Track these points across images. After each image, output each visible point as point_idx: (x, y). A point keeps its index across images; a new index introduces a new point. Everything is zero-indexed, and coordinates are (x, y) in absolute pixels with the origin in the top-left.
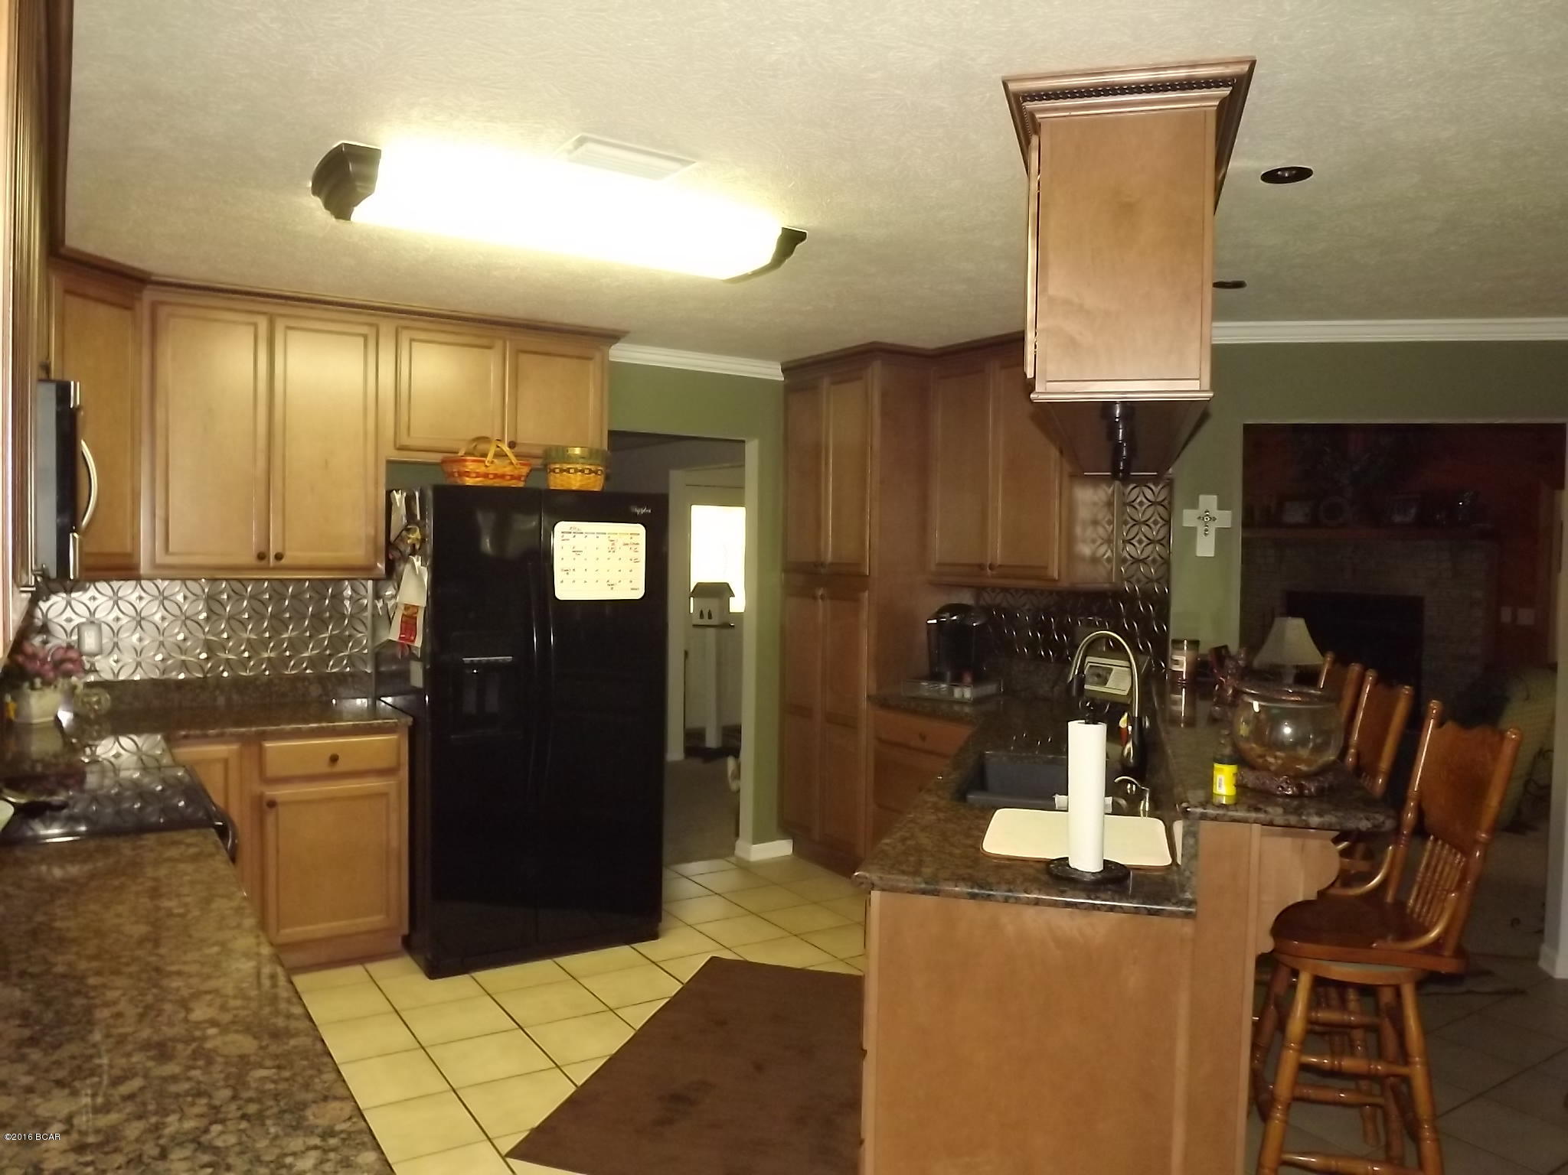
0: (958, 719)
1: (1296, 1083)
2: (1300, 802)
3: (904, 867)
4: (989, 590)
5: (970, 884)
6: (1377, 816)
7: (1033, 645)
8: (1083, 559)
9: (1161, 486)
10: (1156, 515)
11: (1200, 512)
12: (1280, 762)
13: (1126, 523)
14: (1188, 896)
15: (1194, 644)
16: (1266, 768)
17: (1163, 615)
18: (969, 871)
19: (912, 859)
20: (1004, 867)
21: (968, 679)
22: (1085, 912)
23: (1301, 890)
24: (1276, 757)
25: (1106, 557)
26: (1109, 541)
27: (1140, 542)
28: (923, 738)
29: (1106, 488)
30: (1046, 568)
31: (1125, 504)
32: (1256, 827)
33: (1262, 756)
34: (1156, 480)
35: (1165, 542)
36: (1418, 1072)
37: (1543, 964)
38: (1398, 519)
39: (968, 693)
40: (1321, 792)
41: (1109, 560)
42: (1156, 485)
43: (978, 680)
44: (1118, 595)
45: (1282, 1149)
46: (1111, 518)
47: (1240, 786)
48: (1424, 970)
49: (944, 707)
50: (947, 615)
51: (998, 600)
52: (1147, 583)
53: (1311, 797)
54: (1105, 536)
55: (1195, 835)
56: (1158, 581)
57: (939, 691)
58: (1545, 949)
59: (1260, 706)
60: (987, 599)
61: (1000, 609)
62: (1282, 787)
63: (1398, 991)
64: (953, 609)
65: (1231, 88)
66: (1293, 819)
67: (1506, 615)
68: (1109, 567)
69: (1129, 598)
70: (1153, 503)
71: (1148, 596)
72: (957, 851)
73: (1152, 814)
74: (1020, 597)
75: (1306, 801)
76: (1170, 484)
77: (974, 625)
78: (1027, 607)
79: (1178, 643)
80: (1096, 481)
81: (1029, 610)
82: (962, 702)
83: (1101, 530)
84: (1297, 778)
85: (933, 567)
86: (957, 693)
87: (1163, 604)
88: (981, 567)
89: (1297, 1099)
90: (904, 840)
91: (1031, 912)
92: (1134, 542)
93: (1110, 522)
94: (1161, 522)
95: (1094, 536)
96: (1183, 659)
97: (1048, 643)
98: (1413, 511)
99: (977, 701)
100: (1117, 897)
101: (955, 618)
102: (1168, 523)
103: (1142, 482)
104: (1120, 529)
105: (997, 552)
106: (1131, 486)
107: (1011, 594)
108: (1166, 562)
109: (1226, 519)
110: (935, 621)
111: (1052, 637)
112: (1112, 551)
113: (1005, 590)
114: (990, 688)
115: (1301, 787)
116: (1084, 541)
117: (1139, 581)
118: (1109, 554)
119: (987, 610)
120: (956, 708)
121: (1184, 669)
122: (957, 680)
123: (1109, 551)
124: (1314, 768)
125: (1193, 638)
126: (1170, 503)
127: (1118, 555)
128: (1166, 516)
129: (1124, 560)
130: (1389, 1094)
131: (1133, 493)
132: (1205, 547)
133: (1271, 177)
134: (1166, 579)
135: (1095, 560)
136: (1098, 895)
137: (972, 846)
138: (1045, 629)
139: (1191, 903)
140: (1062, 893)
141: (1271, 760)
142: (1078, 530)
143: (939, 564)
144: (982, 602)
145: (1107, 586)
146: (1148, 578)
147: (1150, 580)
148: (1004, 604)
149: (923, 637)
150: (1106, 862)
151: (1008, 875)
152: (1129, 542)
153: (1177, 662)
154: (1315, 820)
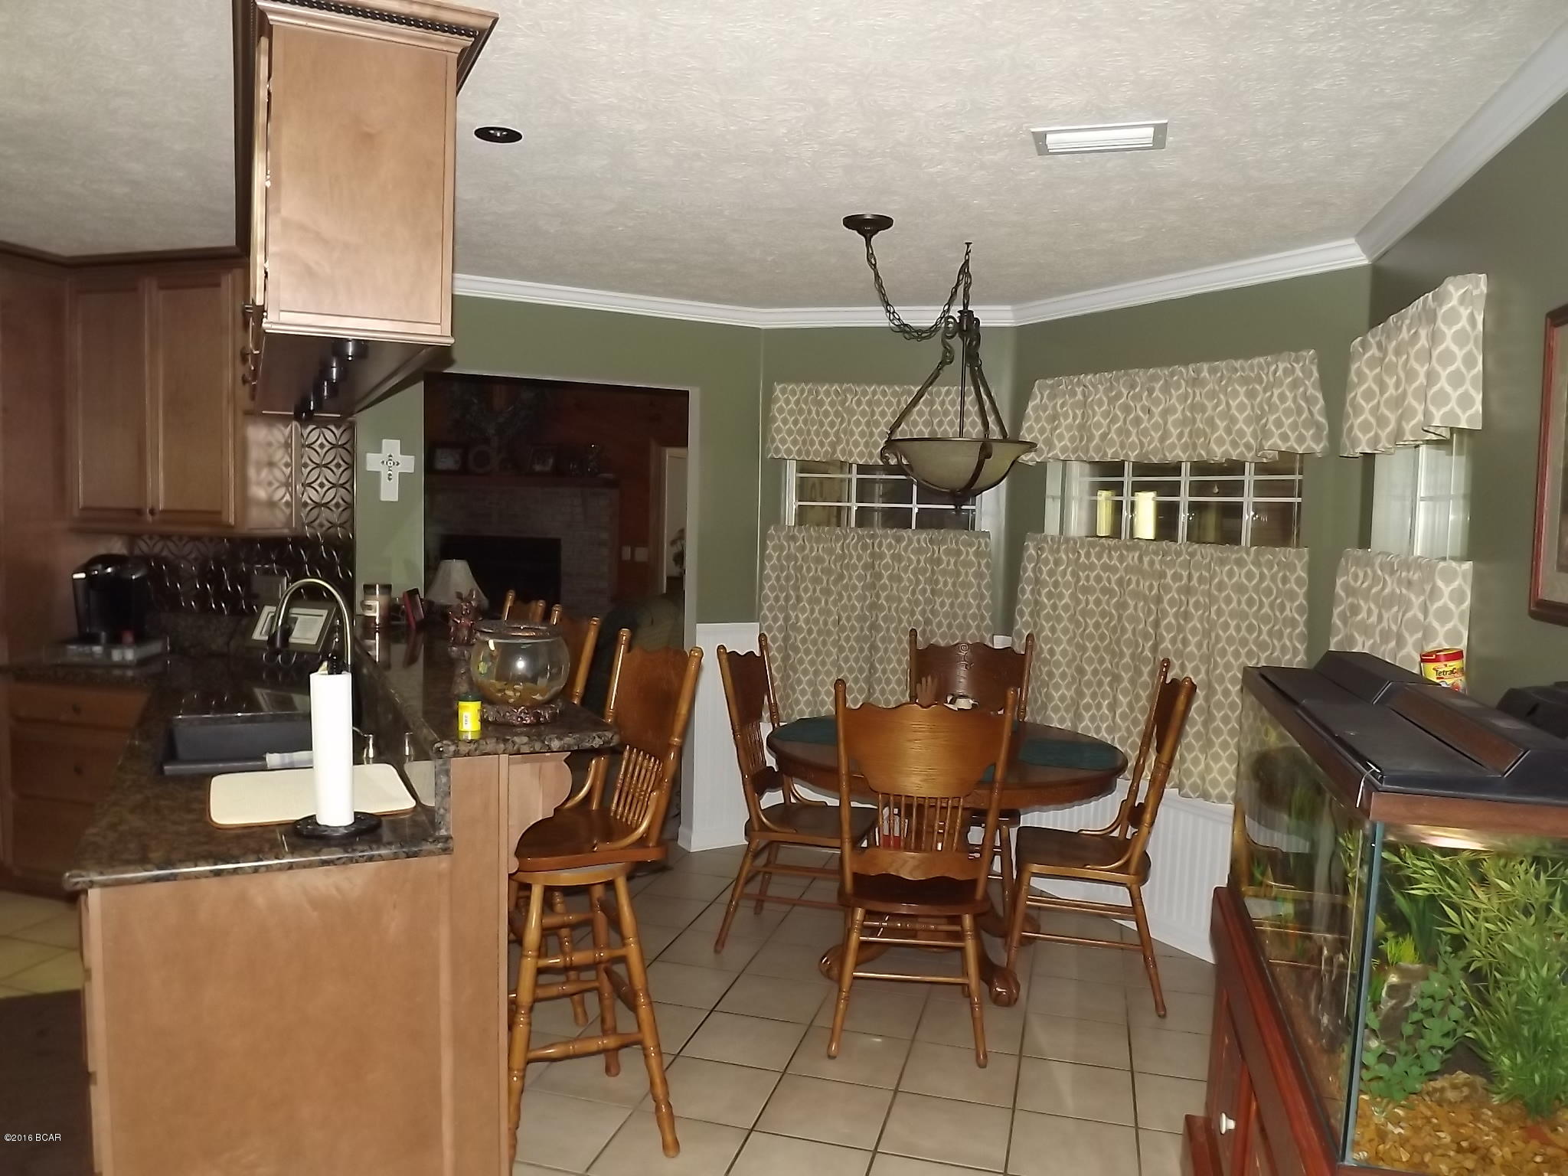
0: (121, 684)
1: (536, 985)
2: (537, 729)
3: (126, 856)
4: (146, 537)
5: (211, 861)
6: (606, 733)
7: (202, 597)
8: (259, 503)
9: (342, 429)
10: (338, 457)
11: (384, 456)
12: (518, 694)
13: (306, 465)
14: (443, 832)
15: (387, 588)
16: (505, 702)
17: (349, 562)
18: (206, 847)
19: (132, 846)
20: (244, 836)
21: (129, 637)
22: (342, 867)
23: (540, 810)
24: (515, 690)
25: (284, 500)
26: (287, 485)
27: (322, 485)
28: (76, 710)
29: (283, 428)
30: (219, 513)
31: (303, 446)
32: (504, 757)
33: (502, 691)
34: (337, 423)
35: (347, 486)
36: (632, 950)
37: (681, 843)
38: (538, 468)
39: (130, 655)
40: (553, 716)
41: (288, 504)
42: (338, 427)
43: (140, 639)
44: (299, 541)
45: (528, 1049)
46: (289, 461)
47: (484, 722)
48: (632, 862)
49: (98, 672)
50: (100, 567)
51: (157, 549)
52: (330, 528)
53: (546, 723)
54: (282, 478)
55: (447, 773)
56: (341, 526)
57: (92, 654)
58: (682, 829)
59: (495, 644)
60: (143, 547)
61: (159, 560)
62: (521, 718)
63: (610, 885)
64: (106, 560)
65: (473, 39)
66: (538, 746)
67: (627, 553)
68: (288, 511)
69: (310, 544)
70: (334, 446)
71: (331, 542)
72: (184, 829)
73: (378, 760)
74: (185, 545)
75: (543, 728)
76: (351, 427)
77: (134, 577)
78: (193, 556)
79: (369, 589)
80: (272, 420)
81: (196, 559)
82: (123, 665)
83: (277, 473)
84: (533, 707)
85: (76, 513)
86: (116, 655)
87: (346, 549)
88: (139, 512)
89: (536, 1000)
90: (113, 827)
91: (283, 878)
92: (315, 485)
93: (287, 465)
94: (344, 466)
95: (271, 478)
96: (376, 604)
97: (221, 594)
98: (551, 461)
99: (142, 663)
100: (374, 846)
101: (109, 570)
102: (350, 466)
103: (323, 424)
104: (299, 472)
105: (159, 494)
106: (311, 427)
107: (174, 542)
108: (350, 506)
109: (410, 464)
110: (82, 575)
111: (223, 588)
112: (291, 497)
113: (166, 537)
114: (154, 648)
115: (537, 716)
116: (259, 484)
117: (321, 525)
118: (287, 497)
119: (144, 560)
120: (117, 672)
121: (377, 615)
122: (115, 641)
123: (288, 494)
124: (547, 697)
125: (387, 582)
126: (353, 446)
127: (298, 500)
128: (347, 458)
129: (305, 504)
130: (604, 976)
131: (312, 434)
132: (389, 492)
133: (484, 134)
134: (350, 523)
135: (271, 504)
136: (355, 848)
137: (197, 821)
138: (217, 579)
139: (448, 838)
140: (317, 852)
141: (510, 693)
142: (252, 472)
143: (85, 509)
144: (137, 552)
145: (286, 531)
146: (330, 523)
147: (333, 525)
148: (165, 553)
149: (66, 593)
150: (356, 814)
151: (253, 845)
152: (309, 485)
153: (370, 608)
154: (556, 744)
